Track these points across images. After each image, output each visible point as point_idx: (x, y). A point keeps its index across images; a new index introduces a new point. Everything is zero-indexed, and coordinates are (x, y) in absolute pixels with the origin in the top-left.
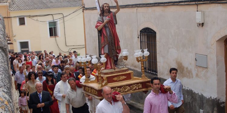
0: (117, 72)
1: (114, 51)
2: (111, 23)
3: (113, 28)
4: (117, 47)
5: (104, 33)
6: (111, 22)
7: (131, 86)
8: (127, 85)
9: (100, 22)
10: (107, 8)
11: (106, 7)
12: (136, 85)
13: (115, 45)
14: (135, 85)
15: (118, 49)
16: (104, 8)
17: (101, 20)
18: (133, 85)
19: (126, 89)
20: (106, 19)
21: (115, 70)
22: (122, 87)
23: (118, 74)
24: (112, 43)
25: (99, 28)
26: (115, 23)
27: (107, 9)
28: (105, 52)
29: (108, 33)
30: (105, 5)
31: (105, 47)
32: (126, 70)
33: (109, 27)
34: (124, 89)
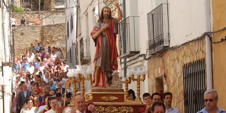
0: (107, 91)
1: (108, 66)
2: (110, 32)
3: (111, 38)
4: (113, 61)
5: (99, 42)
6: (110, 30)
7: (120, 108)
8: (114, 106)
9: (97, 29)
10: (107, 12)
11: (105, 11)
12: (126, 108)
13: (111, 58)
14: (124, 107)
15: (114, 64)
16: (104, 12)
17: (99, 27)
18: (122, 107)
19: (112, 110)
20: (104, 26)
21: (105, 88)
22: (108, 107)
23: (108, 93)
24: (106, 55)
25: (95, 35)
26: (115, 31)
27: (107, 14)
28: (97, 65)
29: (104, 43)
30: (105, 9)
31: (98, 59)
32: (119, 91)
33: (107, 35)
34: (110, 110)
